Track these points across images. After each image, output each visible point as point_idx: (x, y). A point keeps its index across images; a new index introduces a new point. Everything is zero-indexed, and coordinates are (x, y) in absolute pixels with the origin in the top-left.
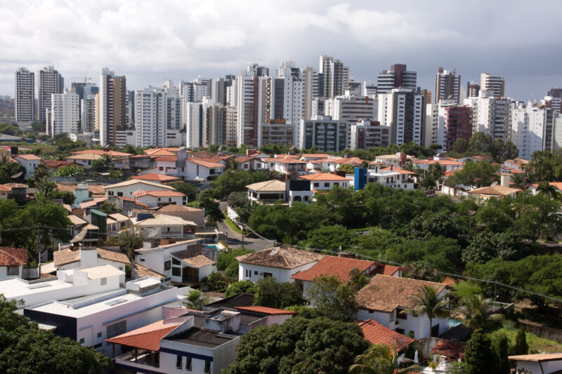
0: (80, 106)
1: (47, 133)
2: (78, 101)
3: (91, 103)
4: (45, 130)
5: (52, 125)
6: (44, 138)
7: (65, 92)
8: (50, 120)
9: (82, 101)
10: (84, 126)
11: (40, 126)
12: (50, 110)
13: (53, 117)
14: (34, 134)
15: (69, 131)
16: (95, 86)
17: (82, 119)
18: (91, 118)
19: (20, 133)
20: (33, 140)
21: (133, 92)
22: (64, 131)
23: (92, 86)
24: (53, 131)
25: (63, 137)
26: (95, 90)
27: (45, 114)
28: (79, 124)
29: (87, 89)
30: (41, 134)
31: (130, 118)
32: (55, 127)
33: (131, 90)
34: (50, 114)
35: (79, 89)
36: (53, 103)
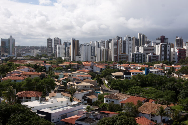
0: (65, 49)
1: (56, 57)
2: (65, 47)
3: (69, 48)
4: (55, 56)
5: (57, 55)
6: (55, 58)
7: (61, 45)
8: (57, 53)
9: (66, 47)
10: (67, 55)
11: (54, 55)
12: (57, 50)
13: (57, 52)
14: (52, 57)
15: (62, 56)
16: (70, 43)
17: (66, 53)
18: (68, 52)
19: (48, 57)
20: (52, 59)
21: (81, 45)
22: (61, 56)
23: (69, 43)
24: (57, 56)
25: (60, 58)
26: (70, 44)
27: (55, 51)
28: (65, 54)
29: (68, 44)
30: (54, 57)
31: (80, 52)
32: (58, 55)
33: (81, 44)
34: (57, 51)
35: (66, 44)
36: (57, 48)
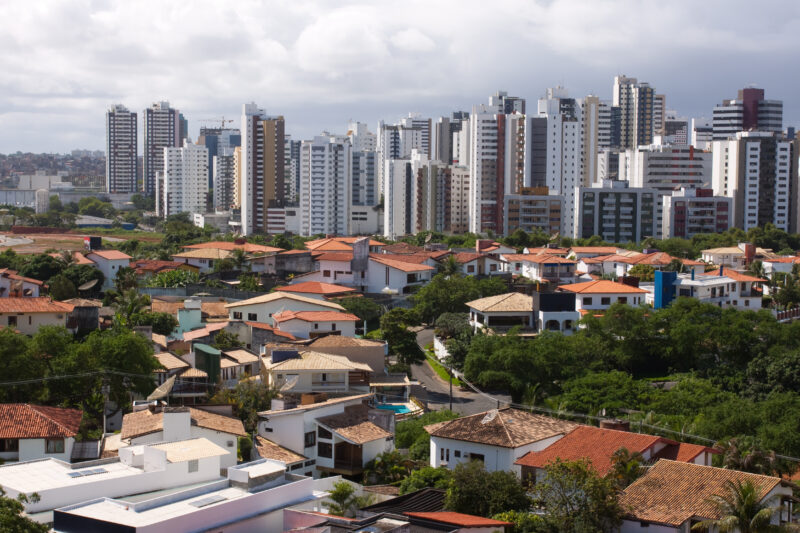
0: (210, 167)
1: (157, 213)
2: (207, 159)
3: (228, 161)
4: (153, 208)
5: (165, 200)
6: (152, 222)
7: (186, 145)
8: (161, 192)
9: (215, 158)
10: (217, 200)
11: (145, 201)
12: (161, 174)
13: (166, 186)
14: (135, 215)
15: (191, 210)
16: (237, 133)
17: (215, 189)
18: (228, 187)
19: (113, 213)
20: (133, 224)
21: (299, 143)
22: (184, 210)
23: (231, 133)
24: (166, 208)
25: (183, 219)
26: (235, 141)
27: (153, 180)
28: (210, 198)
29: (223, 138)
30: (147, 214)
31: (293, 186)
32: (169, 202)
33: (295, 139)
34: (161, 181)
35: (211, 138)
36: (166, 163)
